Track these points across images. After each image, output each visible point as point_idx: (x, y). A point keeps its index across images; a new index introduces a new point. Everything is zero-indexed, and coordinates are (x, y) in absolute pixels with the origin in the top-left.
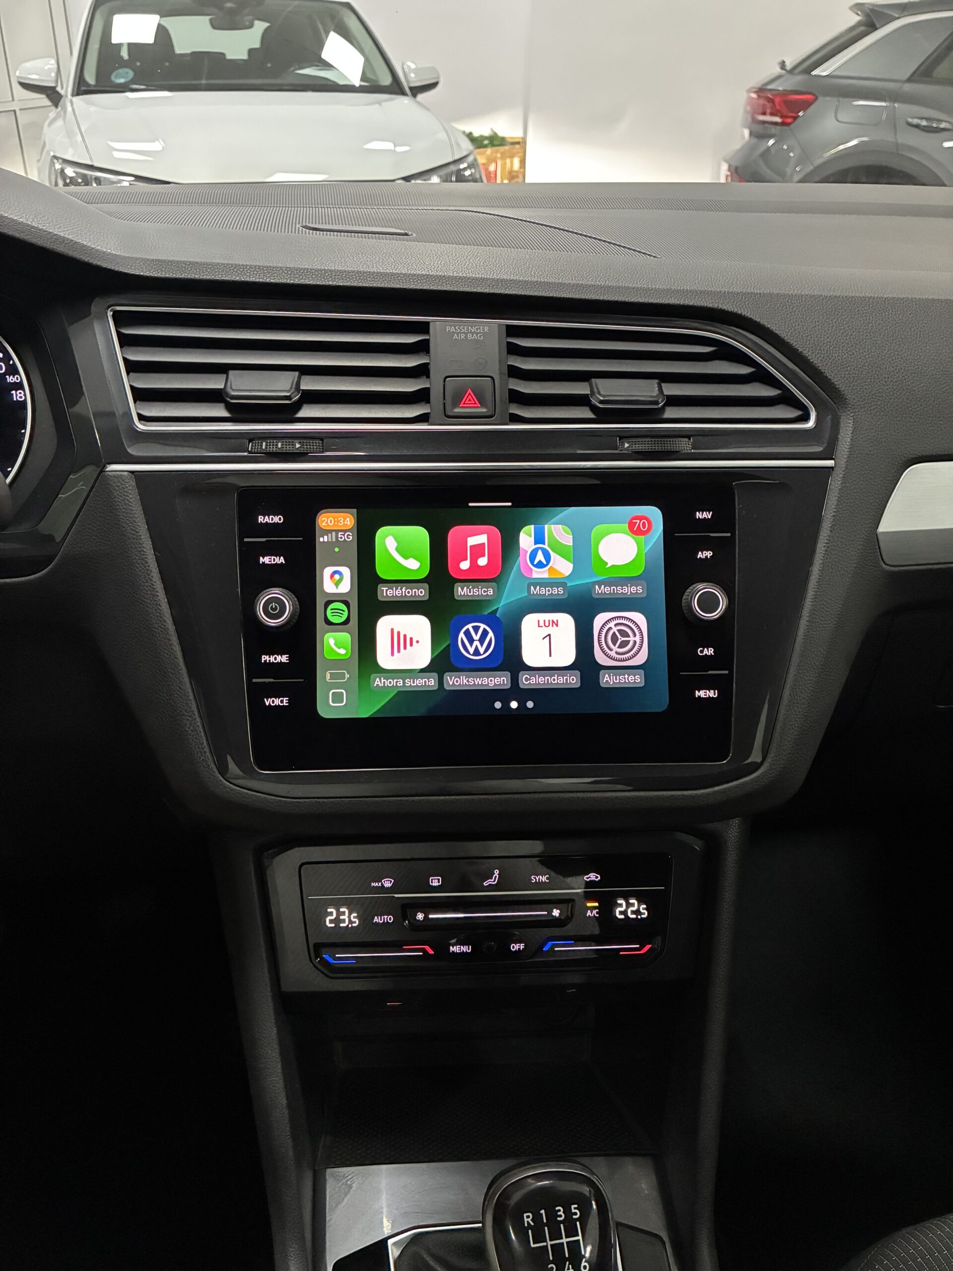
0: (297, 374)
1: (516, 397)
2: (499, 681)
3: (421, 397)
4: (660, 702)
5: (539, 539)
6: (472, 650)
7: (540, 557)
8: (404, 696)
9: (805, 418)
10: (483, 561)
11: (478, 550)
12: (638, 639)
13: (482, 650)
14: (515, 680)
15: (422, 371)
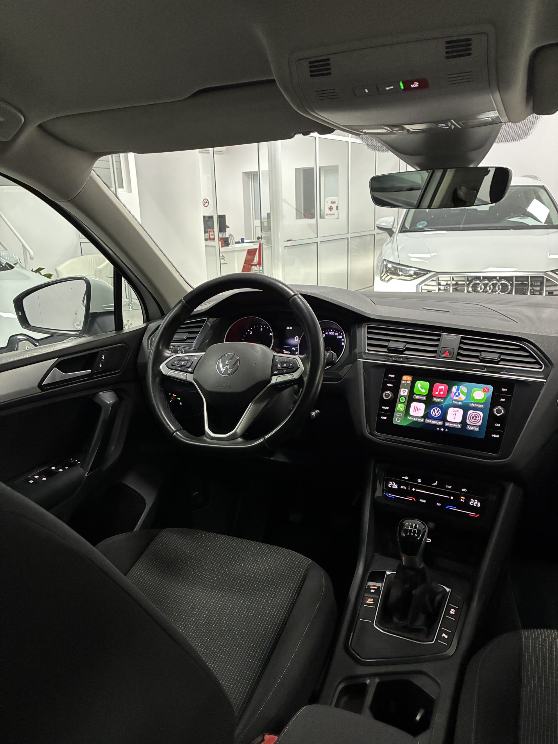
0: (406, 343)
1: (459, 354)
2: (440, 423)
3: (435, 352)
4: (482, 436)
5: (458, 389)
6: (434, 414)
7: (457, 394)
8: (415, 422)
9: (541, 368)
10: (442, 393)
11: (441, 390)
12: (479, 419)
13: (437, 414)
14: (444, 424)
15: (436, 346)
